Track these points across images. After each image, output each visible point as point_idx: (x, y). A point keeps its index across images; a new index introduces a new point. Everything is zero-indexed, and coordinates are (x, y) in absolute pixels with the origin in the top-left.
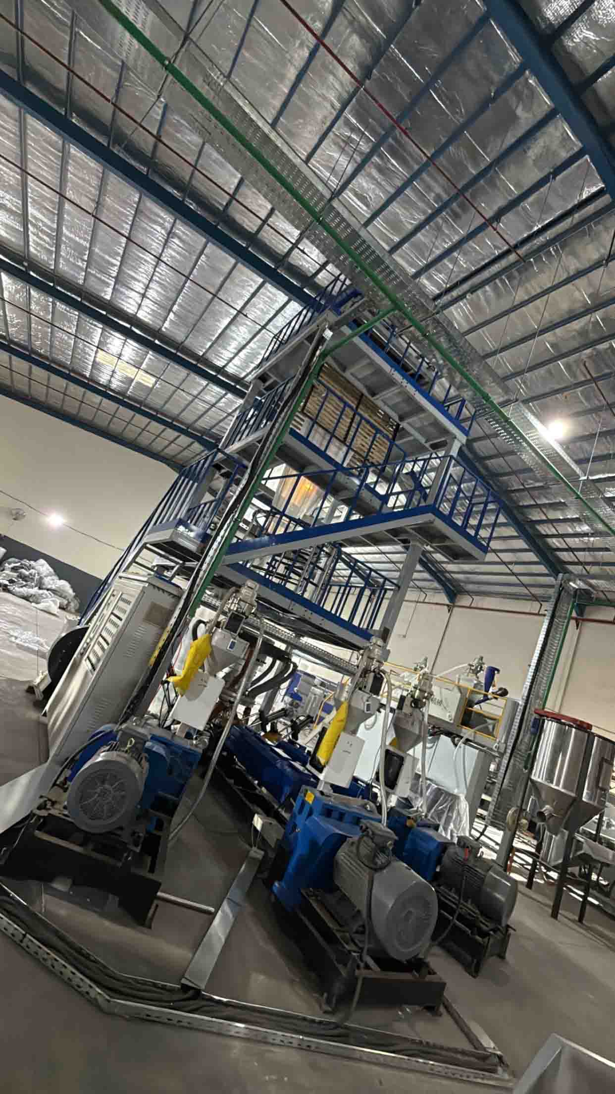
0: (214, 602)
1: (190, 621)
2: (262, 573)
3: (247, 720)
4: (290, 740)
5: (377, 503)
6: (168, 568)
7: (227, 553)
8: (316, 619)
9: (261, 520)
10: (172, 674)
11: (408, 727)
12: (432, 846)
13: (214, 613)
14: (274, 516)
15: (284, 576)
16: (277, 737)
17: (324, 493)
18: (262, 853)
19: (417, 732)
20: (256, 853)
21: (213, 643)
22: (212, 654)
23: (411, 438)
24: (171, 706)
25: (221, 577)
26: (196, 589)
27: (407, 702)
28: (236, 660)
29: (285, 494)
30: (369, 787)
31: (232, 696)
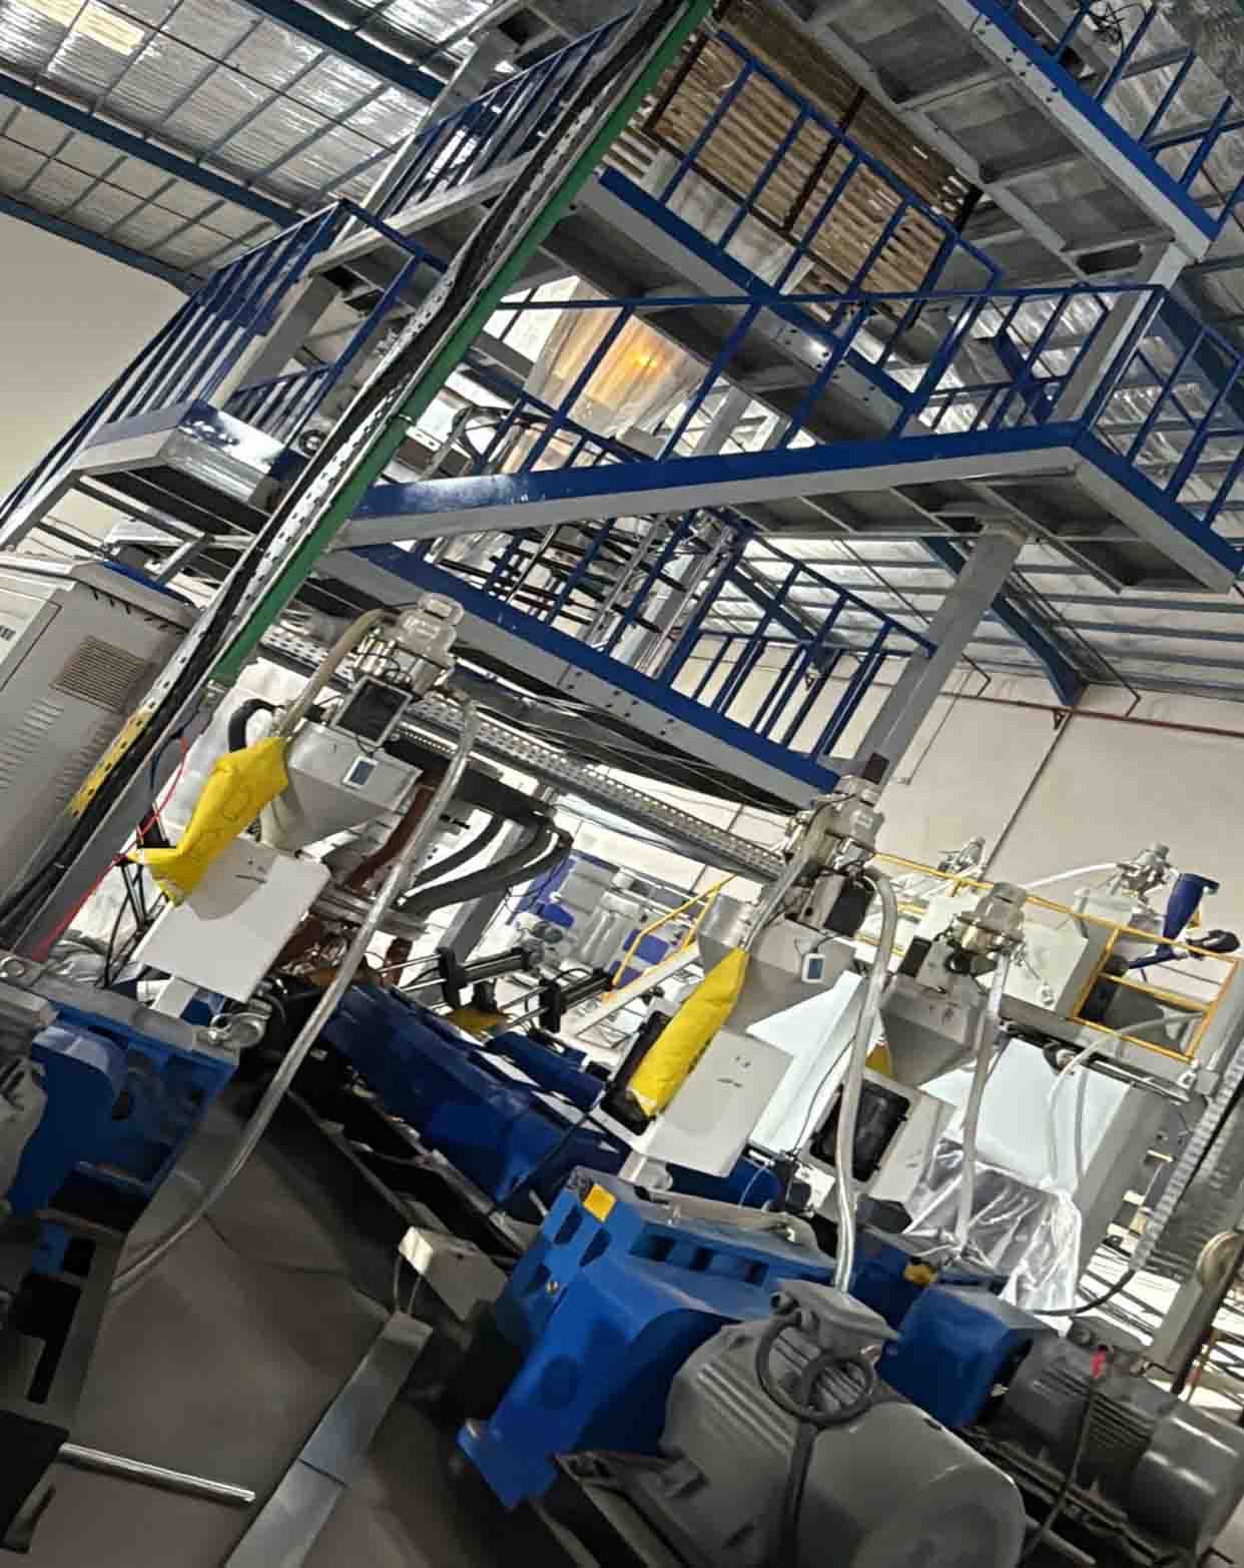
0: (305, 650)
1: (219, 698)
2: (478, 582)
3: (398, 974)
4: (533, 1032)
5: (885, 410)
6: (157, 552)
7: (358, 515)
8: (649, 718)
9: (481, 437)
10: (153, 838)
11: (931, 1022)
12: (988, 1341)
13: (303, 682)
14: (525, 426)
15: (549, 595)
16: (491, 1021)
17: (704, 370)
18: (428, 1330)
19: (960, 1037)
20: (408, 1330)
21: (295, 762)
22: (288, 795)
23: (1014, 235)
24: (144, 924)
25: (333, 584)
26: (244, 610)
27: (936, 956)
28: (373, 813)
29: (567, 371)
30: (785, 1167)
31: (353, 909)
